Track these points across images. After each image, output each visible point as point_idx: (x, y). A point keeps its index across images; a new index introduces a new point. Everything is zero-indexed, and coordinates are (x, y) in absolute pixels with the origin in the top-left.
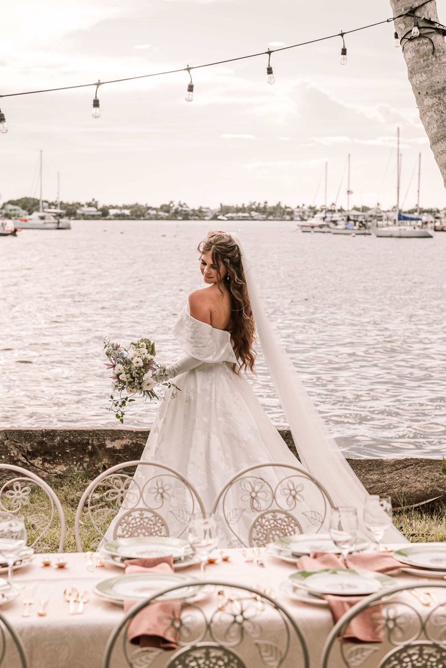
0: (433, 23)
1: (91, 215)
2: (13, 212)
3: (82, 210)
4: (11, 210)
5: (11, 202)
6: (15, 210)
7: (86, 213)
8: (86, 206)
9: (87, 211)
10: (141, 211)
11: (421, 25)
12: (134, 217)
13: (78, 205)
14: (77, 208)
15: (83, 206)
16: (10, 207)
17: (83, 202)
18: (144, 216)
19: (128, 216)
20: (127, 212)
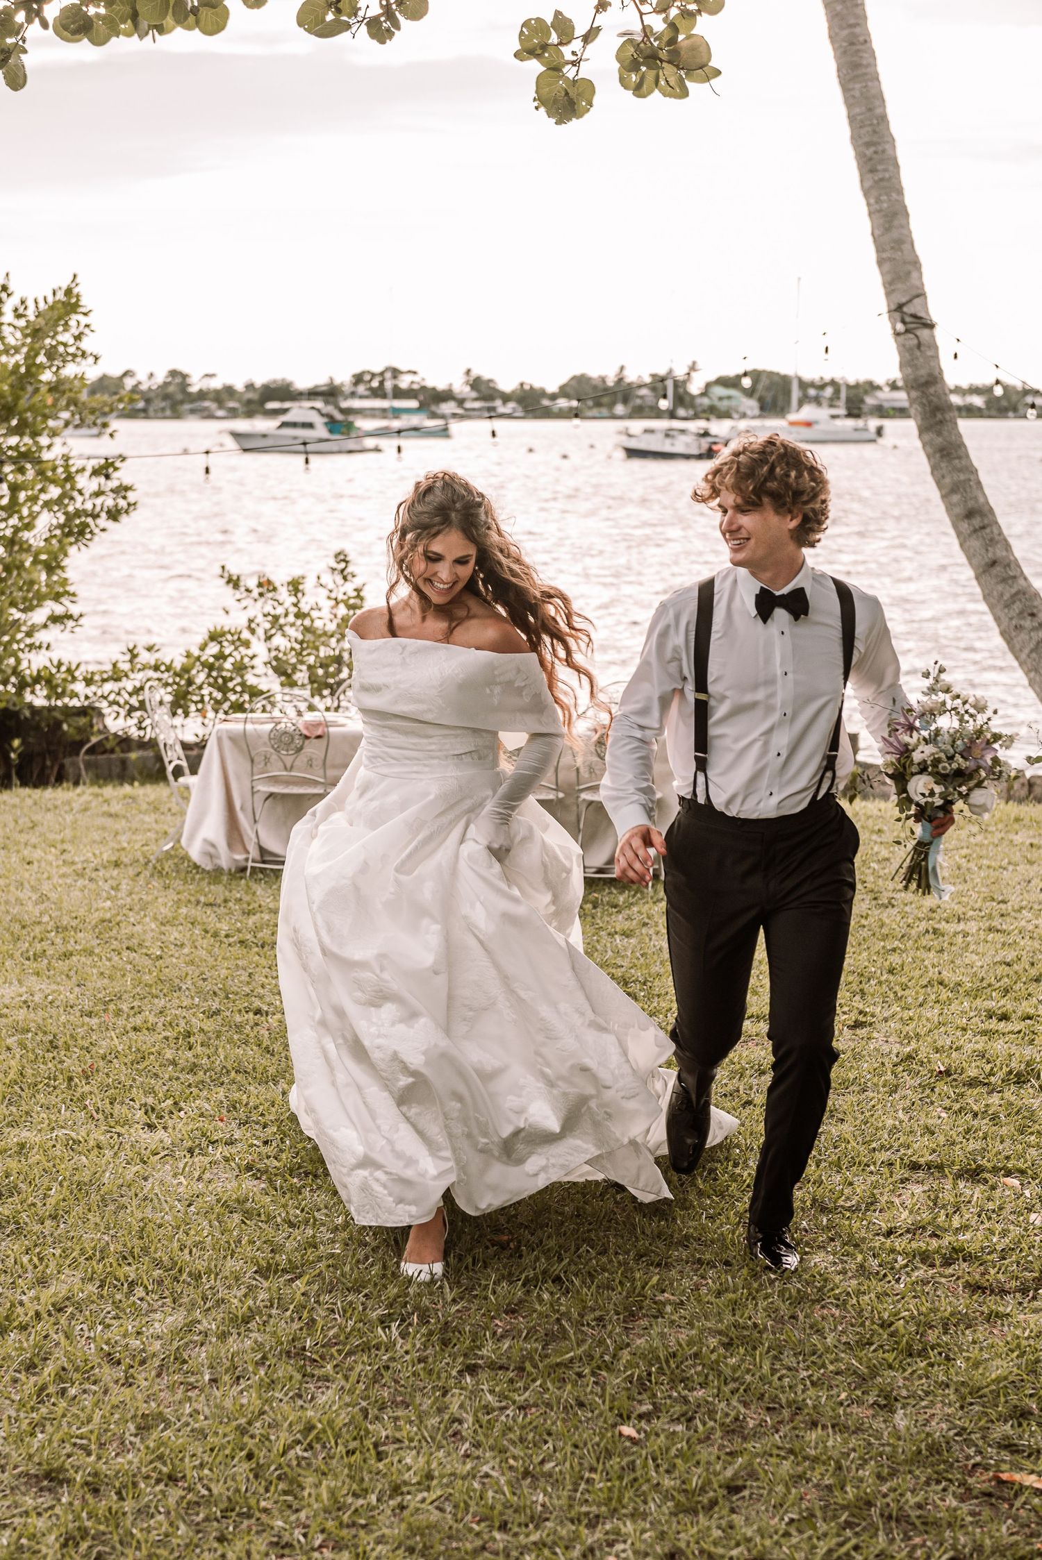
0: (921, 318)
1: (894, 409)
2: (725, 403)
3: (876, 398)
4: (721, 399)
5: (723, 382)
6: (729, 398)
7: (886, 405)
8: (887, 389)
9: (887, 400)
10: (1009, 400)
11: (908, 319)
12: (993, 413)
13: (867, 387)
14: (866, 392)
15: (879, 388)
16: (719, 391)
17: (880, 380)
18: (1015, 409)
19: (979, 409)
20: (978, 401)
